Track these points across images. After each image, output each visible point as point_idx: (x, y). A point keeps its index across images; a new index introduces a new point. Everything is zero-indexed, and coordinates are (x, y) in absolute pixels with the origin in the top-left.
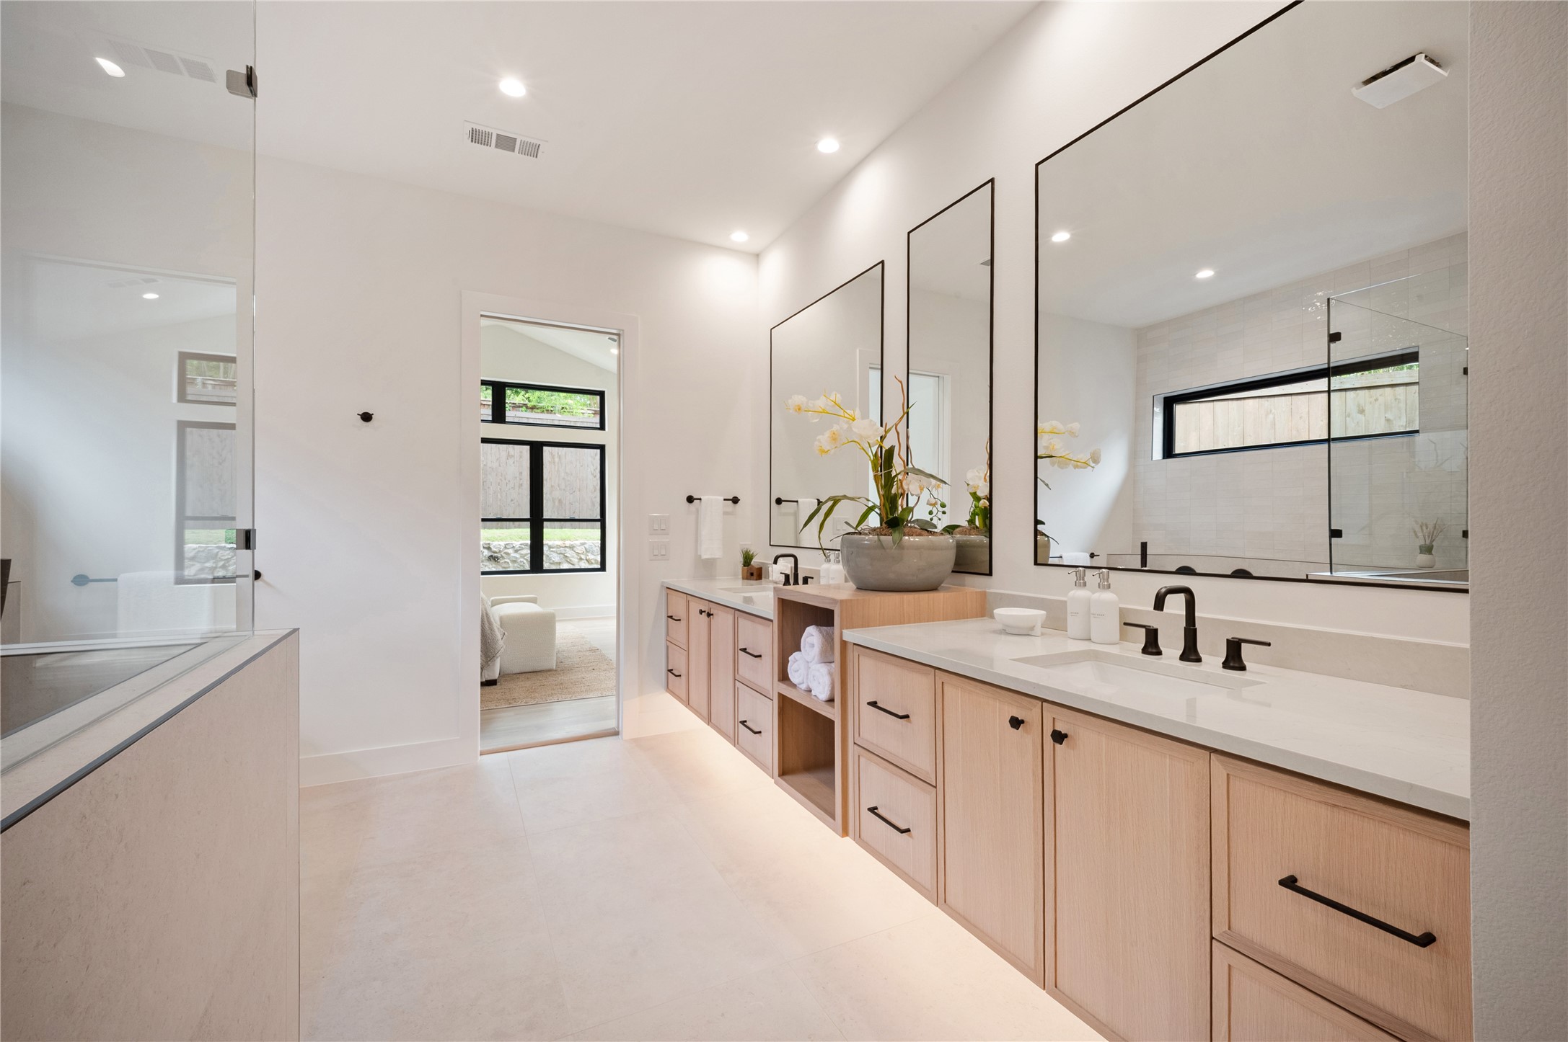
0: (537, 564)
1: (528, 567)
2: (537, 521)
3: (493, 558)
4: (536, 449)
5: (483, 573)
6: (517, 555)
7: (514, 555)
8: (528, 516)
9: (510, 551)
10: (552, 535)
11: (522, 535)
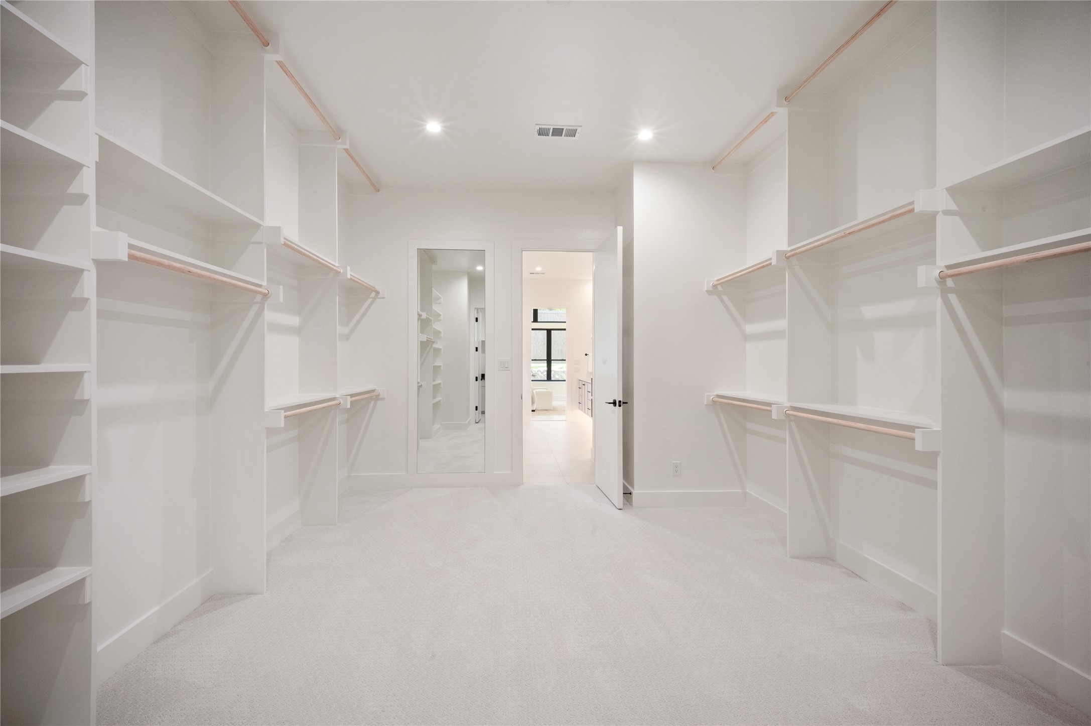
0: (549, 378)
1: (546, 379)
2: (549, 360)
3: (533, 375)
4: (549, 332)
5: (532, 381)
6: (542, 375)
7: (541, 375)
8: (546, 359)
9: (540, 373)
10: (555, 366)
11: (544, 365)
